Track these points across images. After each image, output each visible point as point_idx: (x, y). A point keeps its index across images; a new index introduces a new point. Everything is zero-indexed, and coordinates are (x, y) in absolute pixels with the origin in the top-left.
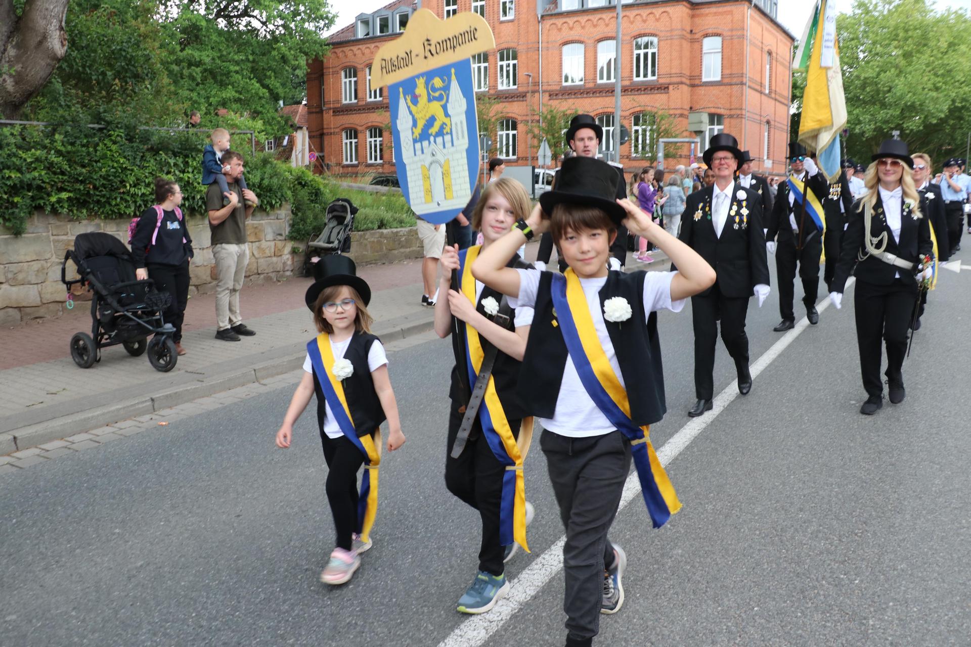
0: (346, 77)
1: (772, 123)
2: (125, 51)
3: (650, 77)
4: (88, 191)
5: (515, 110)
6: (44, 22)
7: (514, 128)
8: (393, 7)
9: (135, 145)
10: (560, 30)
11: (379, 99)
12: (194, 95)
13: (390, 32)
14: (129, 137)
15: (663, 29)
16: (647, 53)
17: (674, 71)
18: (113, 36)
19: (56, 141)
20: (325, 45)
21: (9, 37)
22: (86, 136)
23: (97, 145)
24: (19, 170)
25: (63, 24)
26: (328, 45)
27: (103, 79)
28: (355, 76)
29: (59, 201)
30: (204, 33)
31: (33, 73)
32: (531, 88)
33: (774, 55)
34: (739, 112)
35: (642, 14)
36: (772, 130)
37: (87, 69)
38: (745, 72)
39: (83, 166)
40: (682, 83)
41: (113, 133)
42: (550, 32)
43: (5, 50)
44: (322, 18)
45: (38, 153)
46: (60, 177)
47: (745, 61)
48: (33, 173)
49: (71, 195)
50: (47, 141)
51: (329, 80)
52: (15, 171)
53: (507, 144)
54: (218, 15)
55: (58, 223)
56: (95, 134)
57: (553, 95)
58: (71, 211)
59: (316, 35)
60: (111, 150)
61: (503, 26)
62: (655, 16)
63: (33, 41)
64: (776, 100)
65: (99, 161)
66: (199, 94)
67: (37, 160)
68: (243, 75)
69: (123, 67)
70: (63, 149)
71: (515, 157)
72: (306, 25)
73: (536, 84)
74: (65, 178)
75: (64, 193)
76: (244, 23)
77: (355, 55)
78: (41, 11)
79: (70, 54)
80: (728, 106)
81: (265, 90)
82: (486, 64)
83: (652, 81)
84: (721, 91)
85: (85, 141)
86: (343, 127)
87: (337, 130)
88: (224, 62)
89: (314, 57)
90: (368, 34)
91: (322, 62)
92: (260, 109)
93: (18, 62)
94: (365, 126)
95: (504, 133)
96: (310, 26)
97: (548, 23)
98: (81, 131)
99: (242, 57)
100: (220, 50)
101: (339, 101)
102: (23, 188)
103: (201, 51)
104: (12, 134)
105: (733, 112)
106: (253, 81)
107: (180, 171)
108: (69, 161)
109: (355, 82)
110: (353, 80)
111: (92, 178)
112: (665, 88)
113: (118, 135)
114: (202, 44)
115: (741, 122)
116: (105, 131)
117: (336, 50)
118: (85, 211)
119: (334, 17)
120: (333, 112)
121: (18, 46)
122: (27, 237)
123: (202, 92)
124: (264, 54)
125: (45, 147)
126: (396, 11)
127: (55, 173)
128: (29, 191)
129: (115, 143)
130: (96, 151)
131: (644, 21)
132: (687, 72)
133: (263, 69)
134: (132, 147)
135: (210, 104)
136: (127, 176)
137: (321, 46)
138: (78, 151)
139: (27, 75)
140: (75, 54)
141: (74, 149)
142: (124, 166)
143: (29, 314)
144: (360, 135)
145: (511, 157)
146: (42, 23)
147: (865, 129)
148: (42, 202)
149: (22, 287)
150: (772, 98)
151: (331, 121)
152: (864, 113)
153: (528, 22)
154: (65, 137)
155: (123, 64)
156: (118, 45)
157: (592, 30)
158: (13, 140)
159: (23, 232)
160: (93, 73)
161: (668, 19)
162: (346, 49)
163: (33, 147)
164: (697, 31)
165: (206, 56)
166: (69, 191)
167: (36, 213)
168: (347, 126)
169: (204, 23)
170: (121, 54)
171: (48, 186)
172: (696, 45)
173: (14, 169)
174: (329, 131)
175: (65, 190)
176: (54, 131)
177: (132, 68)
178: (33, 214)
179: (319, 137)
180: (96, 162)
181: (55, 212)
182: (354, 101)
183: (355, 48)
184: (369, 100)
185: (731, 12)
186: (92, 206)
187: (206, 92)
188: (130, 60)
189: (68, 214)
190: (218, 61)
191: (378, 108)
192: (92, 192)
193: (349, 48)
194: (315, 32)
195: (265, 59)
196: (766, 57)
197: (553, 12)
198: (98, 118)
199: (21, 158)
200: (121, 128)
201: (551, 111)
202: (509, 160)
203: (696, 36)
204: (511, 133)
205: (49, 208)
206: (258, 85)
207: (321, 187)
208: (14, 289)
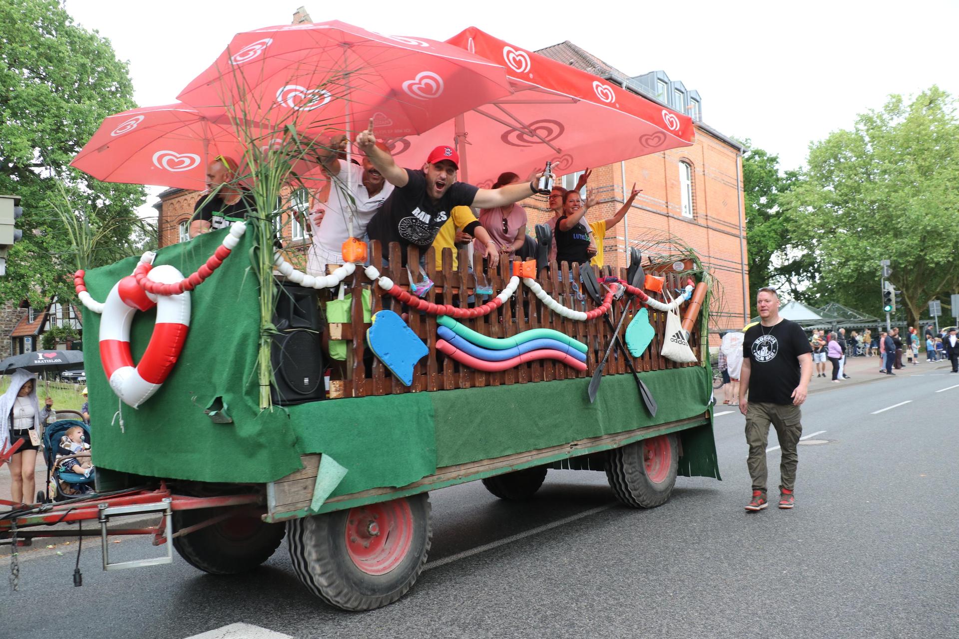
0: (183, 232)
1: (703, 259)
33: (698, 166)
38: (618, 183)
47: (616, 167)
51: (167, 237)
64: (708, 228)
77: (189, 205)
117: (173, 201)
150: (701, 226)
162: (182, 199)
183: (189, 198)
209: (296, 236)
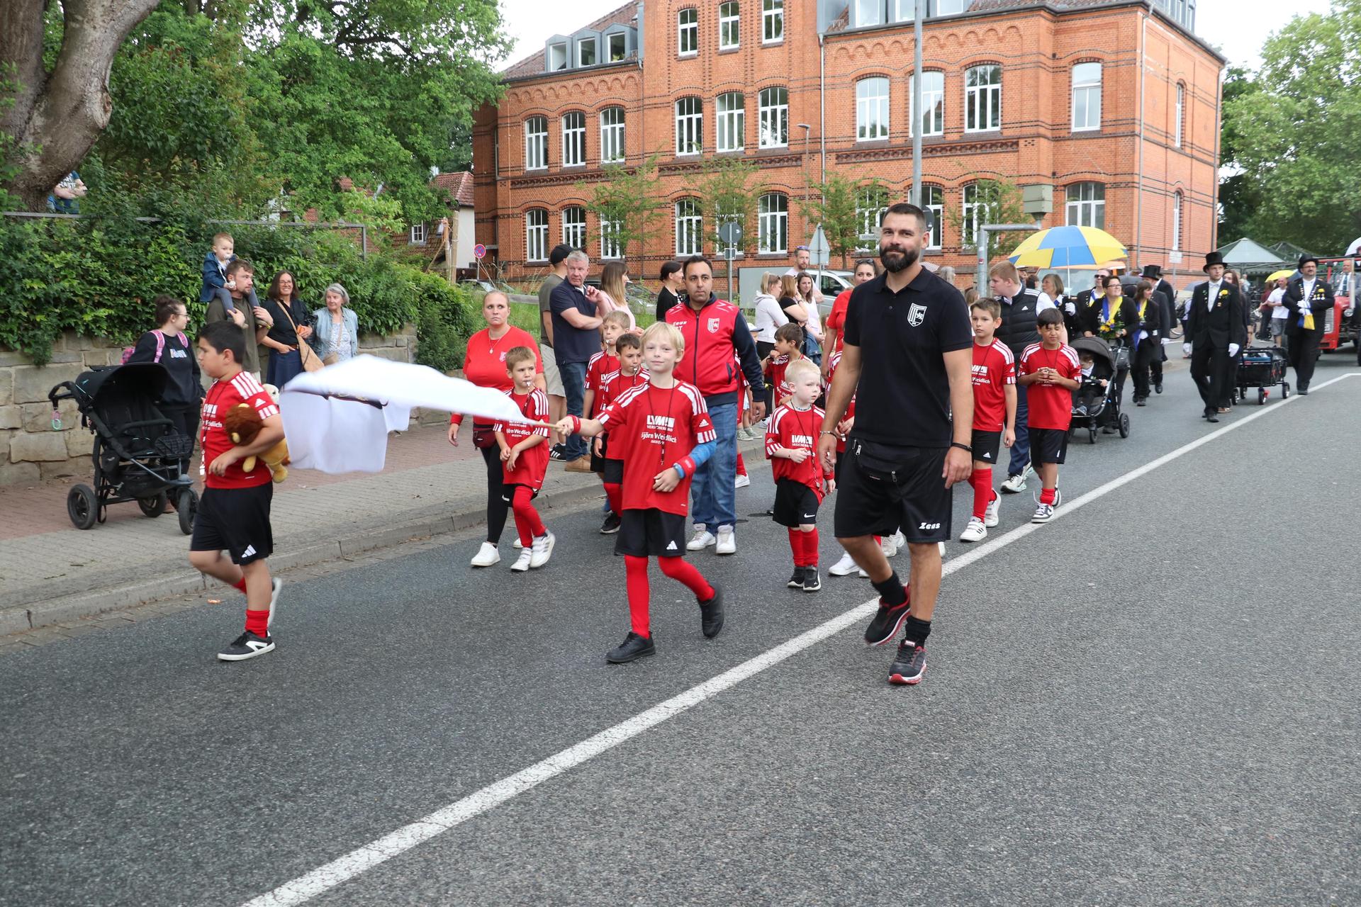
0: (531, 132)
1: (1187, 193)
2: (194, 106)
3: (990, 128)
4: (135, 307)
5: (784, 179)
6: (82, 82)
7: (784, 207)
8: (602, 25)
9: (199, 244)
10: (852, 57)
11: (580, 163)
12: (303, 160)
13: (597, 63)
14: (191, 234)
15: (1009, 53)
16: (985, 90)
17: (1026, 117)
18: (178, 83)
19: (93, 240)
20: (500, 84)
21: (35, 102)
22: (134, 233)
23: (149, 244)
24: (44, 279)
25: (107, 82)
26: (504, 83)
27: (163, 146)
28: (545, 129)
29: (96, 320)
30: (319, 66)
31: (65, 148)
32: (808, 147)
33: (1189, 87)
34: (1128, 178)
35: (977, 30)
36: (1186, 204)
37: (141, 132)
38: (1137, 116)
39: (129, 274)
40: (1039, 136)
41: (169, 228)
42: (838, 61)
43: (30, 119)
44: (494, 42)
45: (69, 256)
46: (98, 288)
47: (1138, 99)
48: (62, 283)
49: (112, 312)
50: (81, 241)
51: (506, 135)
52: (38, 280)
53: (773, 231)
54: (340, 39)
55: (94, 350)
56: (145, 230)
57: (843, 157)
58: (112, 333)
59: (487, 69)
60: (166, 252)
61: (767, 53)
62: (997, 33)
63: (66, 107)
64: (1192, 157)
65: (150, 267)
66: (310, 157)
67: (68, 265)
68: (376, 130)
69: (191, 129)
70: (101, 250)
71: (785, 252)
72: (472, 52)
73: (816, 140)
74: (104, 289)
75: (102, 310)
76: (379, 50)
77: (545, 98)
78: (78, 68)
79: (118, 112)
80: (1111, 170)
81: (407, 152)
82: (741, 111)
83: (993, 132)
84: (1100, 147)
85: (132, 239)
86: (527, 205)
87: (517, 211)
88: (347, 109)
89: (482, 101)
90: (564, 66)
91: (495, 109)
92: (401, 180)
93: (46, 134)
94: (559, 205)
95: (769, 215)
96: (477, 55)
97: (835, 47)
98: (127, 226)
99: (373, 102)
100: (342, 93)
101: (520, 167)
102: (49, 303)
103: (314, 94)
104: (36, 231)
105: (1119, 179)
106: (390, 139)
107: (260, 281)
108: (110, 266)
109: (545, 138)
110: (542, 134)
111: (140, 290)
112: (1013, 144)
113: (177, 232)
114: (314, 84)
115: (1133, 193)
116: (159, 226)
117: (517, 91)
118: (129, 334)
119: (512, 41)
120: (513, 183)
121: (46, 114)
122: (52, 369)
123: (315, 155)
124: (407, 98)
125: (78, 248)
126: (606, 32)
127: (91, 283)
128: (56, 307)
129: (172, 242)
130: (147, 253)
131: (981, 42)
132: (1046, 118)
133: (406, 120)
134: (196, 248)
135: (326, 173)
136: (187, 286)
137: (494, 84)
138: (123, 253)
139: (58, 152)
140: (123, 112)
141: (117, 250)
142: (184, 273)
143: (51, 471)
144: (551, 219)
145: (779, 251)
146: (79, 83)
147: (1350, 198)
148: (72, 321)
149: (43, 434)
150: (1187, 156)
151: (509, 197)
152: (1346, 173)
153: (804, 45)
154: (106, 234)
155: (191, 125)
156: (185, 97)
157: (902, 56)
158: (36, 239)
159: (48, 362)
160: (149, 138)
161: (1017, 38)
162: (532, 89)
163: (63, 249)
164: (1063, 56)
165: (321, 101)
166: (110, 307)
167: (64, 336)
168: (532, 204)
169: (318, 53)
170: (189, 110)
171: (81, 300)
172: (1062, 77)
173: (38, 277)
174: (505, 212)
175: (104, 306)
176: (92, 226)
177: (203, 130)
178: (61, 338)
179: (489, 223)
180: (146, 267)
181: (89, 334)
182: (543, 167)
183: (544, 88)
184: (565, 165)
185: (1116, 25)
186: (139, 327)
187: (320, 154)
188: (201, 119)
189: (107, 337)
190: (338, 109)
191: (578, 178)
192: (139, 308)
193: (535, 87)
194: (485, 63)
195: (409, 104)
196: (1175, 92)
197: (842, 31)
198: (149, 208)
199: (47, 263)
200: (182, 222)
201: (836, 182)
202: (777, 255)
203: (1062, 63)
204: (779, 214)
205: (82, 330)
206: (397, 144)
207: (462, 301)
208: (32, 436)
209: (722, 146)
